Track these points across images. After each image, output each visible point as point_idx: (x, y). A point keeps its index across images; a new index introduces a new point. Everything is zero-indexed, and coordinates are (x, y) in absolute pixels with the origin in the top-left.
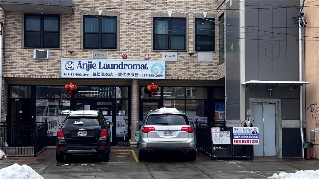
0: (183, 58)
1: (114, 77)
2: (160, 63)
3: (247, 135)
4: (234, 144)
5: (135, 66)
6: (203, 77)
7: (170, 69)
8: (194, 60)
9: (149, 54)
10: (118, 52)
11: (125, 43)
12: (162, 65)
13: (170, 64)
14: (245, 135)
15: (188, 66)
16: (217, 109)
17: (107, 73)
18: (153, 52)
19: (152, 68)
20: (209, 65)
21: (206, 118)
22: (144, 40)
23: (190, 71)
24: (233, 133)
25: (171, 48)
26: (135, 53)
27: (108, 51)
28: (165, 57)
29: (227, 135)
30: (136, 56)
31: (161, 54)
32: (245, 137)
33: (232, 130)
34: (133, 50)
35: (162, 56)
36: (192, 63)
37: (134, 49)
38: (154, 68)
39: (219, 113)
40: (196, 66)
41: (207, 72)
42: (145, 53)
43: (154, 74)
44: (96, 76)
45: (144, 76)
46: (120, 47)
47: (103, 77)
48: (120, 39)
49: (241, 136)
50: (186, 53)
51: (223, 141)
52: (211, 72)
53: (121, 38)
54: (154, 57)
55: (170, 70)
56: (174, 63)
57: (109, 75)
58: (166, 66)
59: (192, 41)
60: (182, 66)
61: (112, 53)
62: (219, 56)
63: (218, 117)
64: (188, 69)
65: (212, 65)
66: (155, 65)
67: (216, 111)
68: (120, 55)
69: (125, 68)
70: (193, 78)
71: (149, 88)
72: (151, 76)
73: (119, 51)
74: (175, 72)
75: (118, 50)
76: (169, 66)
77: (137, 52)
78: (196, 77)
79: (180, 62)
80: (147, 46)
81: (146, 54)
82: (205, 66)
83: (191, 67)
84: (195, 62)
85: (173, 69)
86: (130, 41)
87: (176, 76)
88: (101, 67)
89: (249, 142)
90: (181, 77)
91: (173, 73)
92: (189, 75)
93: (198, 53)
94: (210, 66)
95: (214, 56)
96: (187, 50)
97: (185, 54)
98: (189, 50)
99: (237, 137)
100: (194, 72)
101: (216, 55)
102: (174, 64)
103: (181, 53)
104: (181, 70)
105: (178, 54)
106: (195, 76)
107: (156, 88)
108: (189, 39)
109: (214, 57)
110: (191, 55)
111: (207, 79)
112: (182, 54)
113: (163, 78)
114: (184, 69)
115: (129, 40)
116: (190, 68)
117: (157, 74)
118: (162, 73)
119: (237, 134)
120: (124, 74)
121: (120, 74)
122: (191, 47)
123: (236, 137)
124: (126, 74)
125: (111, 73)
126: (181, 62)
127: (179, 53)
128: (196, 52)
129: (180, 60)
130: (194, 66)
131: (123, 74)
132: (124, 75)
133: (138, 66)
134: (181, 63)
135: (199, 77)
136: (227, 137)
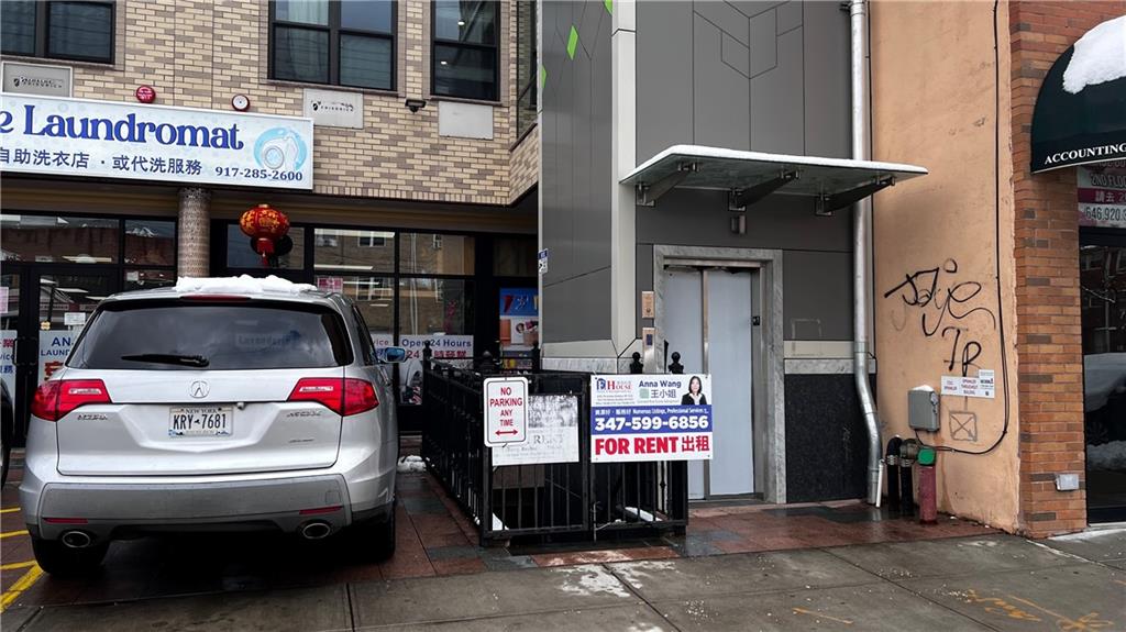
0: (384, 117)
1: (94, 170)
2: (293, 129)
3: (658, 411)
4: (595, 458)
5: (188, 134)
6: (459, 191)
7: (336, 156)
8: (425, 130)
9: (251, 92)
10: (121, 74)
11: (148, 41)
12: (301, 134)
13: (332, 138)
14: (648, 412)
15: (403, 150)
16: (505, 311)
17: (61, 154)
18: (266, 88)
19: (259, 143)
20: (480, 150)
21: (470, 338)
22: (232, 38)
23: (411, 167)
24: (593, 405)
25: (339, 80)
26: (190, 86)
27: (74, 66)
28: (316, 109)
29: (559, 414)
30: (196, 98)
31: (300, 97)
32: (647, 423)
33: (584, 389)
34: (185, 74)
35: (301, 105)
36: (419, 140)
37: (187, 68)
38: (267, 146)
39: (512, 322)
40: (434, 150)
41: (472, 177)
42: (233, 90)
43: (266, 168)
44: (11, 160)
45: (224, 172)
46: (128, 56)
47: (42, 169)
48: (128, 27)
49: (629, 418)
50: (395, 100)
51: (542, 447)
52: (488, 177)
53: (134, 22)
54: (270, 105)
55: (333, 161)
56: (348, 132)
57: (70, 160)
58: (316, 143)
59: (420, 59)
60: (381, 148)
61: (91, 77)
62: (515, 119)
63: (510, 336)
64: (402, 161)
65: (491, 151)
66: (273, 133)
67: (502, 317)
68: (128, 86)
69: (142, 139)
70: (420, 194)
71: (246, 221)
72: (256, 174)
73: (124, 71)
74: (352, 168)
75: (117, 67)
76: (330, 143)
77: (199, 81)
78: (432, 190)
79: (372, 130)
80: (243, 63)
81: (240, 91)
82: (466, 152)
83: (413, 154)
84: (428, 135)
85: (347, 157)
86: (172, 38)
87: (355, 185)
88: (37, 128)
89: (666, 451)
90: (378, 186)
91: (347, 171)
92: (408, 183)
93: (440, 103)
94: (483, 155)
95: (496, 119)
96: (400, 91)
97: (391, 105)
98: (408, 90)
99: (611, 424)
100: (424, 173)
101: (504, 115)
102: (350, 139)
103: (378, 98)
104: (376, 162)
105: (365, 103)
106: (429, 187)
107: (275, 222)
108: (408, 52)
109: (497, 125)
110: (414, 109)
111: (473, 201)
112: (380, 104)
113: (306, 183)
114: (389, 160)
115: (167, 32)
116: (412, 156)
117: (280, 171)
118: (298, 166)
119: (613, 409)
120: (141, 162)
121: (120, 162)
122: (415, 82)
123: (607, 426)
124: (149, 160)
125: (81, 155)
126: (379, 131)
127: (367, 97)
128: (432, 100)
129: (374, 125)
130: (424, 152)
131: (134, 162)
132: (138, 165)
133: (200, 134)
134: (375, 136)
135: (444, 191)
136: (563, 424)
